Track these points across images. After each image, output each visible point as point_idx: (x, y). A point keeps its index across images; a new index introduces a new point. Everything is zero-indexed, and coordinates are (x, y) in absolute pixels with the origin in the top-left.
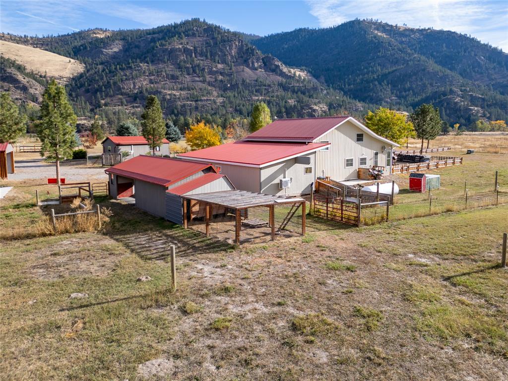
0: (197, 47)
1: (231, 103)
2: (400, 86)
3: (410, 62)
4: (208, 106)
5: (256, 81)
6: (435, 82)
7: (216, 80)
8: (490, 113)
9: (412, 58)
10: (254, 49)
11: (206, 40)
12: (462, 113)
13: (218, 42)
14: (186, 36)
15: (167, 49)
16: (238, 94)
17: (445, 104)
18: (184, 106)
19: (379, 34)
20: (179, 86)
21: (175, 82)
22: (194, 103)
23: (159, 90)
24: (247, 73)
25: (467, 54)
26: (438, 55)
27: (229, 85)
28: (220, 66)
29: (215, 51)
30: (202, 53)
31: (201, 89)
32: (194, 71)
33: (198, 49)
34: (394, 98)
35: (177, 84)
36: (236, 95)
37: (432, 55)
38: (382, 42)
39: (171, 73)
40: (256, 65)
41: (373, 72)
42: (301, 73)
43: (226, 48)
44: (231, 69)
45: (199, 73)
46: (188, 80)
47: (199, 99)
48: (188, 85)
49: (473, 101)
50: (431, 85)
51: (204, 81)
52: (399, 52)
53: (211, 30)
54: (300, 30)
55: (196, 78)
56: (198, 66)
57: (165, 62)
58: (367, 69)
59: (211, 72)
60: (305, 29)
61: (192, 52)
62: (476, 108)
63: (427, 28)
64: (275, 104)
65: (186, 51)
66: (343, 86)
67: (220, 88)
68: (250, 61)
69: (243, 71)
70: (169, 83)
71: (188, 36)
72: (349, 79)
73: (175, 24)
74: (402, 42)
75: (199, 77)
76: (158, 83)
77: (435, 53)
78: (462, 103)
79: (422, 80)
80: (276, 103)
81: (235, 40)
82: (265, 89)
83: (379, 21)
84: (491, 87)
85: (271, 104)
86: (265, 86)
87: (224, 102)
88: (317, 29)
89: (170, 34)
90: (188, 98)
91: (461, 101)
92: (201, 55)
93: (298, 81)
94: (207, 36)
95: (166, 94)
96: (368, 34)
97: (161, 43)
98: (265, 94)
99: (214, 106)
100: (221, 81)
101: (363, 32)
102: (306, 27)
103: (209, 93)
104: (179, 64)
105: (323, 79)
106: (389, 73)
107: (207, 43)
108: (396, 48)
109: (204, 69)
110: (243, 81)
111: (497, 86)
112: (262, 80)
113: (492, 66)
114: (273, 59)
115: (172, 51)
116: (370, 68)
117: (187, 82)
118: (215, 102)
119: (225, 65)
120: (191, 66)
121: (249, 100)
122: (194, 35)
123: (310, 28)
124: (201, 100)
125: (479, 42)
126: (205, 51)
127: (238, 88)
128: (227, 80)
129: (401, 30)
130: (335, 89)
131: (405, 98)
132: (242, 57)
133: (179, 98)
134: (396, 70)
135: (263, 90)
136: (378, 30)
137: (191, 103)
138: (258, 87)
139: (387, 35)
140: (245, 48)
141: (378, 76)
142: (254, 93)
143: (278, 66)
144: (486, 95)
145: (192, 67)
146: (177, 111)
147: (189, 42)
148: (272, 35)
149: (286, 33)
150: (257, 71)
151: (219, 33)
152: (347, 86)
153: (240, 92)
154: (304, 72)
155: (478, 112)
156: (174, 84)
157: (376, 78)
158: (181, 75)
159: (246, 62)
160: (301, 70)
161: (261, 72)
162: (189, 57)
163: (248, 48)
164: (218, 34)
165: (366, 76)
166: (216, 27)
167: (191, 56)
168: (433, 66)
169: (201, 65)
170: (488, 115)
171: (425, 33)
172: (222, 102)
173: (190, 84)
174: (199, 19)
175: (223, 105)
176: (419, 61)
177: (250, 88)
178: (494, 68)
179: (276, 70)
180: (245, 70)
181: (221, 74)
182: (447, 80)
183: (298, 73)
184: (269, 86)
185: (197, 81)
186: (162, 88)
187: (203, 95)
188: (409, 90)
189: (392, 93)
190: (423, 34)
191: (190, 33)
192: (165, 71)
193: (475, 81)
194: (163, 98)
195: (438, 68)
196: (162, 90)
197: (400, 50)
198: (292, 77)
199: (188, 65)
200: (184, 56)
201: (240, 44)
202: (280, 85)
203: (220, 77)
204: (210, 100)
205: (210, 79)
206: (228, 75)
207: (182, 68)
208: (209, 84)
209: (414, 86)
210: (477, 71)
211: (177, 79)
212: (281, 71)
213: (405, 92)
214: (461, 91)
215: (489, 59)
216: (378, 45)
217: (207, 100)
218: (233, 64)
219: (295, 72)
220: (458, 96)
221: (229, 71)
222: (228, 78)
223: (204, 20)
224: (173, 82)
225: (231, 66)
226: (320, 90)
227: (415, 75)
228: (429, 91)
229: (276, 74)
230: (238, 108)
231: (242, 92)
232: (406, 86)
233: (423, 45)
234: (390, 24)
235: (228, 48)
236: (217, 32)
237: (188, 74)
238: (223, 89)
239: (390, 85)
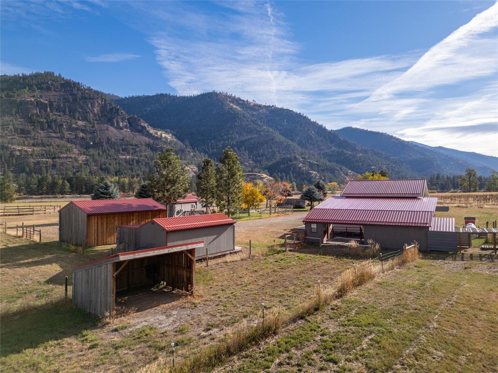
0: (54, 102)
1: (95, 161)
2: (255, 152)
3: (261, 133)
4: (68, 164)
5: (122, 140)
6: (281, 150)
7: (76, 137)
8: (325, 177)
9: (262, 129)
10: (118, 109)
11: (63, 95)
12: (305, 176)
13: (78, 99)
14: (39, 89)
15: (15, 101)
16: (103, 152)
17: (292, 168)
18: (38, 163)
19: (234, 106)
20: (32, 142)
21: (25, 137)
22: (50, 160)
23: (6, 145)
24: (112, 132)
25: (302, 129)
26: (281, 128)
27: (92, 143)
28: (80, 123)
29: (75, 108)
30: (58, 109)
31: (58, 146)
32: (50, 127)
33: (55, 104)
34: (251, 162)
35: (29, 139)
36: (101, 153)
37: (277, 129)
38: (238, 114)
39: (20, 127)
40: (121, 124)
41: (232, 139)
42: (167, 136)
43: (87, 105)
44: (93, 127)
45: (56, 129)
46: (42, 136)
47: (57, 156)
48: (42, 140)
49: (311, 166)
50: (279, 152)
51: (62, 138)
52: (252, 123)
53: (69, 86)
54: (162, 95)
55: (51, 134)
56: (55, 121)
57: (12, 115)
58: (227, 136)
59: (70, 129)
60: (166, 94)
61: (47, 107)
62: (314, 172)
63: (271, 105)
64: (144, 163)
65: (39, 104)
66: (207, 150)
67: (82, 146)
68: (115, 120)
69: (107, 129)
70: (17, 138)
71: (41, 89)
72: (212, 144)
73: (23, 75)
74: (253, 115)
75: (56, 133)
76: (4, 137)
77: (279, 127)
78: (304, 168)
79: (271, 148)
80: (146, 162)
81: (97, 98)
82: (133, 149)
83: (233, 96)
84: (322, 156)
85: (140, 163)
86: (132, 145)
87: (87, 160)
88: (178, 96)
89: (19, 86)
90: (43, 155)
91: (303, 166)
92: (58, 110)
93: (165, 143)
94: (65, 91)
95: (15, 150)
96: (225, 106)
97: (8, 94)
98: (132, 154)
99: (76, 164)
100: (83, 138)
101: (220, 104)
102: (168, 93)
103: (68, 150)
104: (30, 118)
105: (187, 142)
106: (246, 140)
107: (65, 99)
108: (249, 120)
109: (61, 125)
110: (108, 140)
111: (326, 155)
112: (128, 140)
113: (320, 139)
114: (139, 120)
115: (22, 103)
116: (230, 135)
117: (41, 137)
118: (76, 160)
119: (87, 123)
120: (45, 121)
121: (116, 159)
122: (48, 89)
123: (172, 94)
124: (59, 158)
125: (310, 120)
126: (62, 105)
127: (102, 146)
128: (90, 138)
129: (251, 105)
130: (200, 152)
131: (260, 162)
132: (106, 116)
133: (31, 155)
134: (251, 138)
135: (131, 150)
136: (233, 103)
137: (47, 160)
138: (125, 146)
139: (240, 108)
140: (109, 107)
141: (237, 142)
142: (121, 152)
143: (144, 128)
144: (320, 162)
145: (47, 122)
146: (30, 169)
147: (43, 95)
148: (133, 97)
149: (147, 96)
150: (122, 131)
151: (79, 89)
152: (210, 150)
153: (105, 151)
154: (169, 134)
155: (316, 175)
156: (25, 139)
157: (235, 143)
158: (33, 129)
159: (110, 121)
160: (166, 132)
161: (127, 132)
162: (43, 111)
163: (113, 108)
164: (77, 90)
165: (226, 142)
166: (74, 83)
167: (46, 111)
168: (279, 137)
169: (58, 121)
170: (323, 178)
171: (270, 109)
172: (85, 160)
173: (45, 140)
174: (53, 73)
175: (86, 163)
176: (268, 132)
177: (116, 147)
178: (322, 141)
179: (142, 131)
180: (109, 128)
181: (83, 131)
182: (290, 149)
183: (164, 135)
184: (136, 145)
185: (54, 137)
186: (9, 143)
187: (62, 153)
188: (262, 156)
189: (249, 158)
190: (268, 110)
191: (44, 86)
192: (13, 125)
193: (310, 150)
194: (10, 154)
195: (283, 138)
196: (10, 146)
197: (253, 122)
198: (159, 139)
199: (42, 120)
200: (37, 110)
201: (103, 103)
202: (148, 145)
203: (81, 135)
204: (71, 157)
205: (69, 136)
206: (90, 133)
207: (34, 123)
208: (68, 140)
209: (266, 153)
210: (311, 142)
211: (29, 133)
212: (148, 132)
213: (260, 157)
214: (302, 158)
215: (318, 133)
216: (234, 116)
217: (67, 157)
218: (96, 122)
219: (161, 134)
220: (300, 162)
221: (91, 129)
222: (90, 136)
223: (60, 75)
224: (22, 137)
225: (94, 123)
226: (187, 152)
227: (267, 144)
228: (278, 157)
229: (143, 134)
230: (104, 167)
231: (107, 151)
232: (260, 152)
233: (270, 119)
234: (242, 99)
235: (90, 106)
236: (76, 88)
237: (43, 129)
238: (85, 146)
239: (247, 151)
